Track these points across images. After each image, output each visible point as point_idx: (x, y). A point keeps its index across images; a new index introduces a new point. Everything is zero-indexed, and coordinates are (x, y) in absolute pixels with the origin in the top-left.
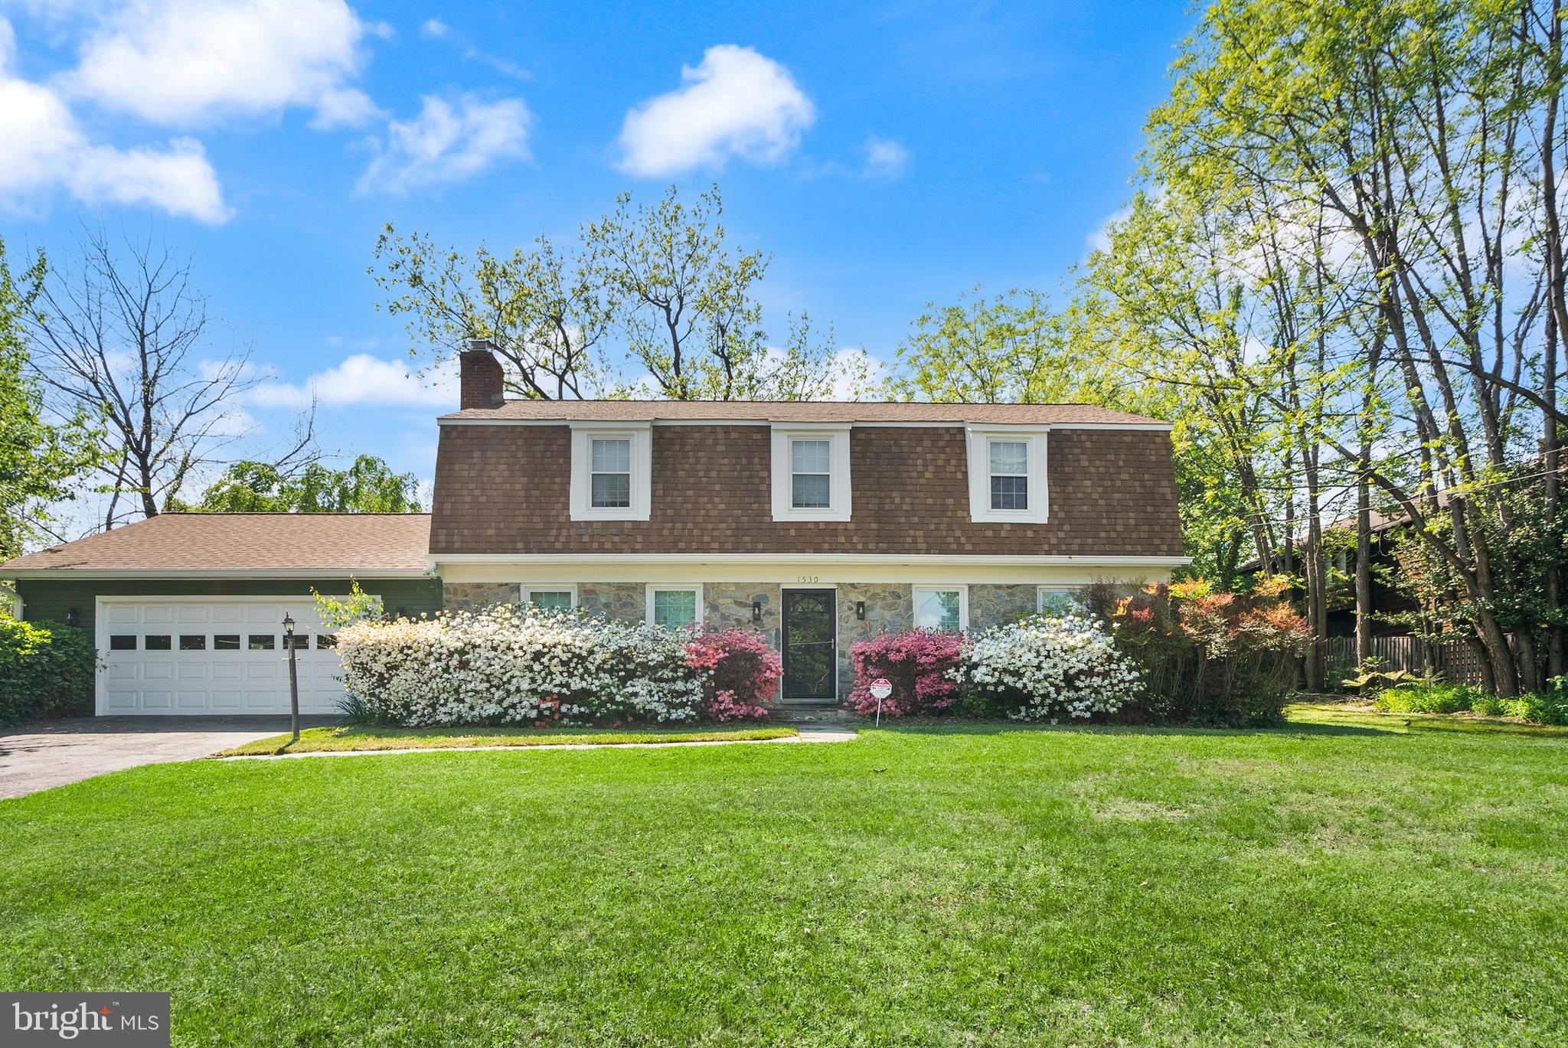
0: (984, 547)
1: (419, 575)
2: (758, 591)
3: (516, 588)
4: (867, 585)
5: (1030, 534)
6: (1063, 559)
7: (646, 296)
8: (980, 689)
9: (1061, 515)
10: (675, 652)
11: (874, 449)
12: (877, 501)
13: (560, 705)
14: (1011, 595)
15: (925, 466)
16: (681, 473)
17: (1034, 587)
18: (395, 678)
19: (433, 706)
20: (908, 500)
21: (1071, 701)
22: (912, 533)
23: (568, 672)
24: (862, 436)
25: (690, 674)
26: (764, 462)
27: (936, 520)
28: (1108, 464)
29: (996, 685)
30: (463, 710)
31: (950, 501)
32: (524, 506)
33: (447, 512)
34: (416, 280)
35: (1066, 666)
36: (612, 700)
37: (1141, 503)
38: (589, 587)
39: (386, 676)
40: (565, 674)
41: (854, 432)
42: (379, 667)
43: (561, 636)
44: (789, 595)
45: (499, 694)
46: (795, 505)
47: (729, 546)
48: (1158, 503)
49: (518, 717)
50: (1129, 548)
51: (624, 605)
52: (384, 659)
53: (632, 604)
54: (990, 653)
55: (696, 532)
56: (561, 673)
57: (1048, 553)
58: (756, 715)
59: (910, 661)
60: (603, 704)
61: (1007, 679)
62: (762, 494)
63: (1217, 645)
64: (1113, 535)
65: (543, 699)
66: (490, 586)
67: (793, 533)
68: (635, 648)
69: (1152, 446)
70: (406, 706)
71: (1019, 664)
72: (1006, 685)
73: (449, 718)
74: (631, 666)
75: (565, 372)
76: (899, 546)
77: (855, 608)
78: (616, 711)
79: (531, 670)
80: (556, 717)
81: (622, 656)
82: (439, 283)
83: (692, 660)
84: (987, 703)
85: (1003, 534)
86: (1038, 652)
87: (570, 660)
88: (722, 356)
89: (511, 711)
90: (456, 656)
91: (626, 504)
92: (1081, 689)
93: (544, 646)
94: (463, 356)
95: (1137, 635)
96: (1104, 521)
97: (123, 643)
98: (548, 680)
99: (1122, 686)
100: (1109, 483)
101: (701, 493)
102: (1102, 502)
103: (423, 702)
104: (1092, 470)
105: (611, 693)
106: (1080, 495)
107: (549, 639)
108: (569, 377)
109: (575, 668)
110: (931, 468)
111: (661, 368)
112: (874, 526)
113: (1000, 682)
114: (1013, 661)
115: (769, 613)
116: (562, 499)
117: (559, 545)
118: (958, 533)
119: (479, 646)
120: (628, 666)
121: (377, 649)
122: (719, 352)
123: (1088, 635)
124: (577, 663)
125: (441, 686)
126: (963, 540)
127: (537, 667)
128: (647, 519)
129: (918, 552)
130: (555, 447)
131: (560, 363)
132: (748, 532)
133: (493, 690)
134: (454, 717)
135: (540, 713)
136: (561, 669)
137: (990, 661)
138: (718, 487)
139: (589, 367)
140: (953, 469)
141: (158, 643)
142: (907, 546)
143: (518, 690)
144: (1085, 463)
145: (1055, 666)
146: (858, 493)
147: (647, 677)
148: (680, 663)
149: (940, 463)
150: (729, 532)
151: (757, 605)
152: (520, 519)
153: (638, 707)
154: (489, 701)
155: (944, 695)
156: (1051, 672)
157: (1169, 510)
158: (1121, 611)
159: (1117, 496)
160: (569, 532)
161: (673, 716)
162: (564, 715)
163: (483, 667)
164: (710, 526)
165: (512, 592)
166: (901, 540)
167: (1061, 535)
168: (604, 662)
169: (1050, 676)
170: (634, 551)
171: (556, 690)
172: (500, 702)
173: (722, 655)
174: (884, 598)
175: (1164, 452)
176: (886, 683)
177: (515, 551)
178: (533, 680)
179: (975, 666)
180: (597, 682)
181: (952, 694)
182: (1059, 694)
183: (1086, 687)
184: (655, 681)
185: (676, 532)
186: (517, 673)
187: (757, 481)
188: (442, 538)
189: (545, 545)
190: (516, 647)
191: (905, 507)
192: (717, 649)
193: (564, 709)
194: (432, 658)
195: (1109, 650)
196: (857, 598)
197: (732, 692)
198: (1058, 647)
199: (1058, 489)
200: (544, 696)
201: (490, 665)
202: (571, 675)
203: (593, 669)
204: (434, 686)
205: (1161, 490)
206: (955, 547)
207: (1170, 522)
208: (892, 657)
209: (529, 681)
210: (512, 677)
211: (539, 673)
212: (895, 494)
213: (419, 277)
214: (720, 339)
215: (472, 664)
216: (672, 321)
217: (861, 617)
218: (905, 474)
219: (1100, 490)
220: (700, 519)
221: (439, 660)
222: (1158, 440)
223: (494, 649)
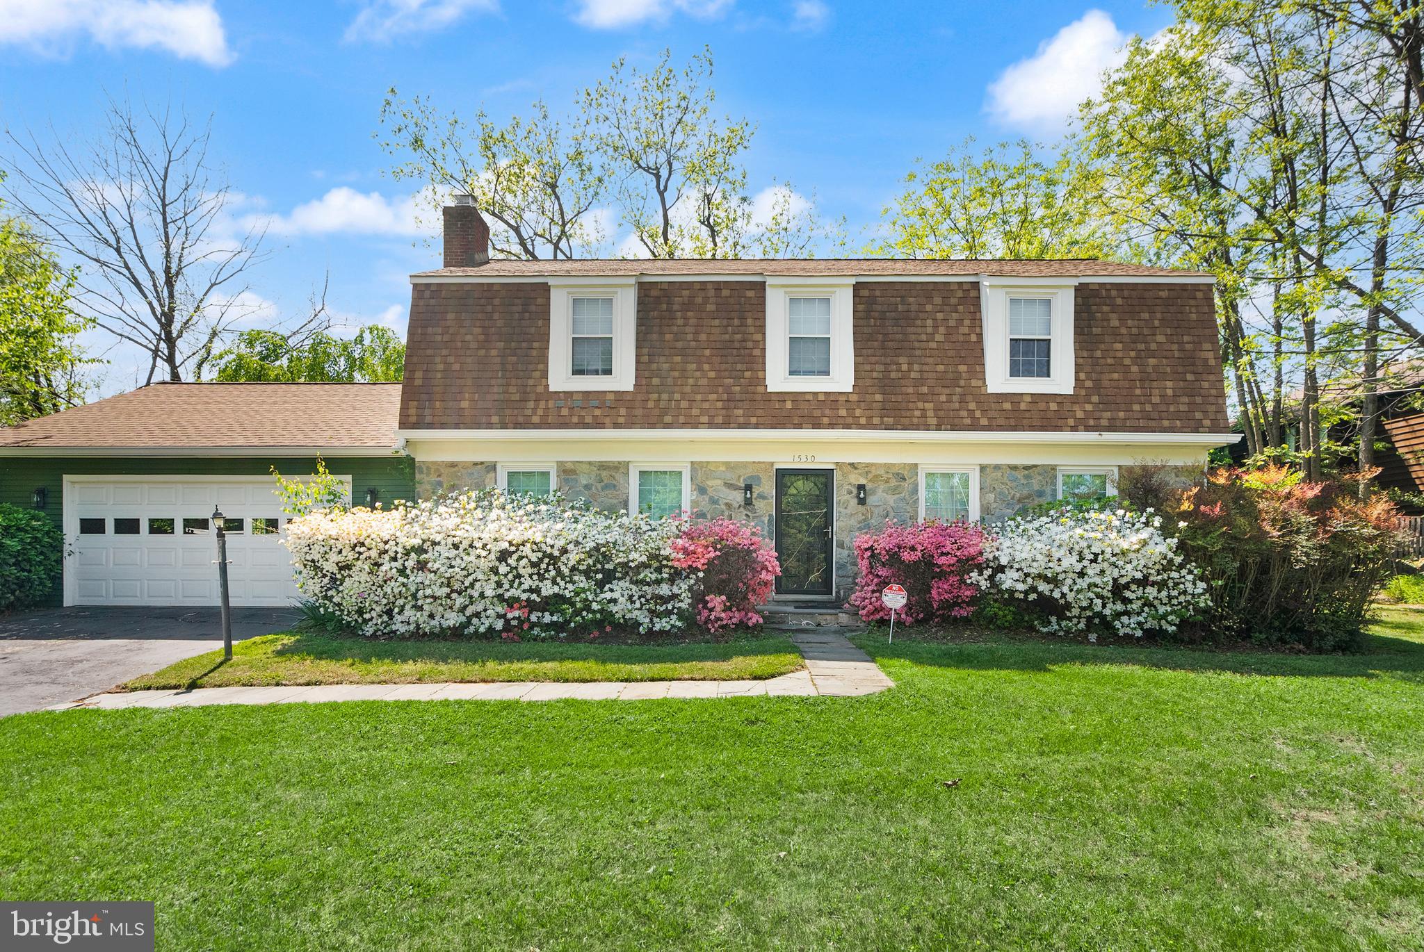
0: (1001, 422)
1: (388, 453)
2: (750, 472)
3: (492, 467)
4: (868, 465)
5: (1053, 406)
6: (1092, 437)
7: (637, 162)
8: (1006, 596)
9: (1089, 384)
10: (659, 549)
11: (879, 308)
12: (881, 368)
13: (530, 612)
14: (1027, 477)
15: (935, 327)
16: (668, 337)
17: (1054, 468)
18: (347, 579)
19: (389, 613)
20: (916, 367)
21: (1118, 615)
22: (920, 405)
23: (538, 574)
24: (865, 293)
25: (676, 575)
26: (758, 323)
27: (947, 391)
28: (1142, 323)
29: (1026, 593)
30: (421, 621)
31: (963, 368)
32: (500, 374)
33: (418, 382)
34: (417, 143)
35: (1116, 574)
36: (587, 608)
37: (1180, 369)
38: (569, 466)
39: (339, 576)
40: (535, 577)
41: (857, 287)
42: (330, 567)
43: (531, 532)
44: (783, 476)
45: (460, 601)
46: (792, 373)
47: (719, 420)
48: (1200, 369)
49: (482, 629)
50: (1166, 423)
51: (606, 487)
52: (334, 557)
53: (615, 486)
54: (1024, 555)
55: (684, 404)
56: (531, 576)
57: (1074, 429)
58: (750, 624)
59: (928, 562)
60: (577, 613)
61: (1043, 587)
62: (756, 361)
63: (1305, 548)
64: (1148, 407)
65: (511, 607)
66: (465, 465)
67: (789, 405)
68: (615, 544)
69: (1192, 302)
70: (360, 612)
71: (1059, 569)
72: (1040, 594)
73: (407, 628)
74: (609, 566)
75: (560, 239)
76: (906, 421)
77: (855, 491)
78: (594, 621)
79: (496, 573)
80: (526, 626)
81: (600, 553)
82: (438, 147)
83: (679, 560)
84: (1014, 613)
85: (1023, 406)
86: (1080, 554)
87: (541, 560)
88: (709, 225)
89: (475, 621)
90: (413, 554)
91: (608, 372)
92: (1130, 601)
93: (511, 544)
94: (447, 211)
95: (1205, 535)
96: (1138, 392)
97: (92, 526)
98: (516, 585)
99: (1182, 598)
100: (1142, 347)
101: (690, 358)
102: (1135, 369)
103: (378, 609)
104: (1124, 331)
105: (586, 600)
106: (1110, 361)
107: (515, 536)
108: (563, 244)
109: (547, 570)
110: (942, 330)
111: (651, 236)
112: (878, 397)
113: (1033, 589)
114: (1051, 565)
115: (762, 497)
116: (541, 367)
117: (536, 419)
118: (972, 406)
119: (439, 543)
120: (607, 566)
121: (329, 546)
122: (706, 222)
123: (1145, 534)
124: (548, 564)
125: (396, 591)
126: (978, 414)
127: (503, 569)
128: (631, 389)
129: (927, 427)
130: (533, 308)
131: (556, 230)
132: (740, 404)
133: (454, 595)
134: (412, 627)
135: (507, 622)
136: (530, 570)
137: (1023, 565)
138: (707, 352)
139: (585, 236)
140: (966, 330)
141: (127, 526)
142: (915, 421)
143: (482, 595)
144: (1115, 323)
145: (1103, 572)
146: (860, 359)
147: (628, 578)
148: (665, 562)
149: (952, 323)
150: (720, 404)
151: (748, 488)
152: (495, 389)
153: (617, 616)
154: (451, 608)
155: (963, 602)
156: (1098, 580)
157: (1212, 377)
158: (1186, 506)
159: (1152, 361)
160: (547, 404)
161: (657, 627)
162: (533, 626)
163: (442, 570)
164: (699, 397)
165: (488, 472)
166: (908, 414)
167: (1089, 407)
168: (579, 562)
169: (1096, 586)
170: (616, 426)
171: (524, 596)
172: (463, 609)
173: (712, 555)
174: (887, 481)
175: (1206, 309)
176: (900, 590)
177: (490, 426)
178: (499, 584)
179: (1001, 569)
180: (570, 586)
181: (973, 601)
182: (1104, 606)
183: (1138, 599)
184: (636, 583)
185: (662, 404)
186: (481, 576)
187: (750, 344)
188: (412, 411)
189: (521, 419)
190: (479, 544)
191: (913, 375)
192: (707, 547)
193: (533, 618)
194: (387, 557)
195: (1170, 555)
196: (857, 479)
197: (723, 597)
198: (1108, 550)
199: (1085, 354)
200: (511, 603)
201: (452, 567)
202: (542, 578)
203: (566, 571)
204: (389, 591)
205: (1203, 355)
206: (968, 421)
207: (1213, 392)
208: (906, 556)
209: (493, 585)
210: (476, 580)
211: (506, 576)
212: (902, 360)
213: (421, 141)
214: (706, 211)
215: (429, 565)
216: (662, 188)
217: (862, 502)
218: (913, 337)
219: (1133, 354)
220: (688, 389)
221: (394, 559)
222: (1199, 295)
223: (456, 547)
